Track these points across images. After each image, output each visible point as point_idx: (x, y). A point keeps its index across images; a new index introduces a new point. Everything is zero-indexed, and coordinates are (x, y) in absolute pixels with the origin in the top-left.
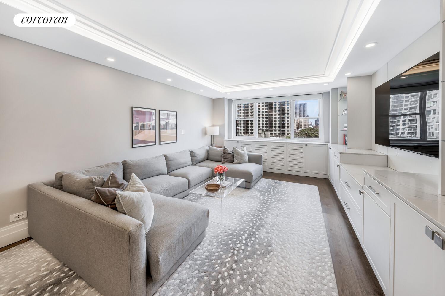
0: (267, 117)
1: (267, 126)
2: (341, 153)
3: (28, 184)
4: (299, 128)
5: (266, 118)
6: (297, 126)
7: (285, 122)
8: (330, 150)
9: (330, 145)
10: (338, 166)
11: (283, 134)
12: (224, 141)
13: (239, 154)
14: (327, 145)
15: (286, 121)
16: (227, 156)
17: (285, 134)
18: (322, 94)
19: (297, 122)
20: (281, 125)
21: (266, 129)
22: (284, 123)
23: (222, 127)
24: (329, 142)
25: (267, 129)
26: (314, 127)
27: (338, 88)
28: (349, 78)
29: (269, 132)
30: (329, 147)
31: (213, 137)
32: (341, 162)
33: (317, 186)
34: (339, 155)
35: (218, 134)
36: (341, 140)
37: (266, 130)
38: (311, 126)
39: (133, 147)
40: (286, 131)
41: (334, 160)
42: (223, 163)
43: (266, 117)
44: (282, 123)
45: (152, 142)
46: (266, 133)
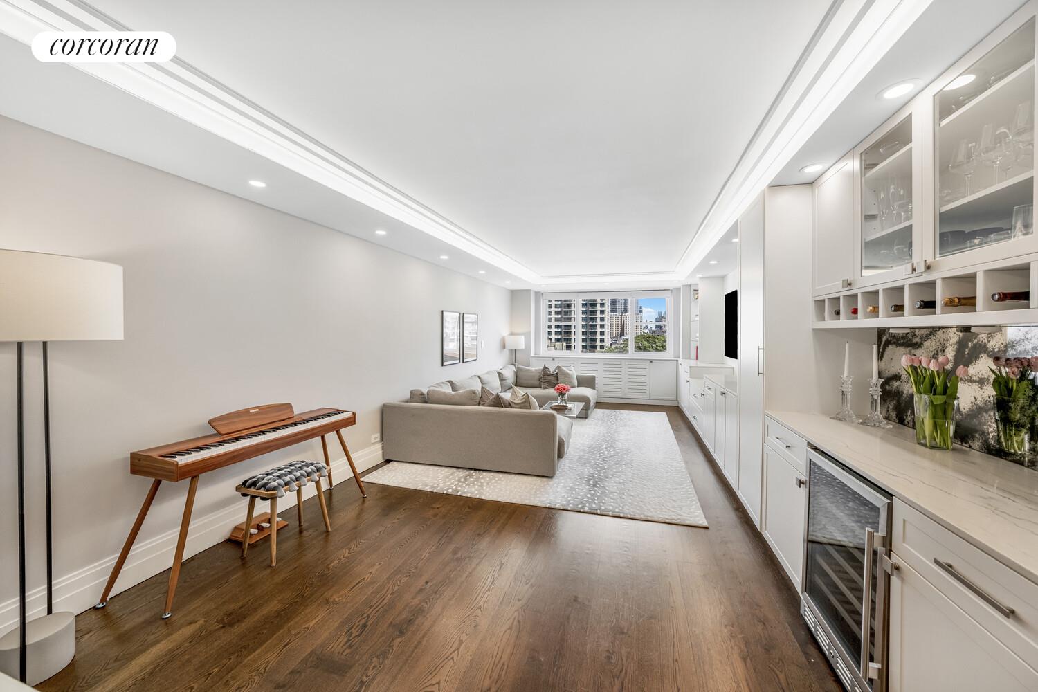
0: (560, 310)
1: (559, 330)
2: (690, 367)
3: (382, 403)
4: (623, 335)
5: (557, 313)
6: (620, 330)
7: (596, 322)
8: (680, 366)
9: (680, 361)
10: (688, 381)
11: (591, 347)
12: (531, 359)
13: (566, 374)
14: (677, 361)
15: (598, 319)
16: (550, 378)
17: (595, 347)
18: (671, 290)
19: (619, 321)
20: (588, 327)
21: (556, 337)
22: (594, 323)
23: (527, 335)
24: (679, 357)
25: (559, 337)
26: (654, 332)
27: (690, 285)
28: (700, 278)
29: (565, 344)
30: (679, 362)
31: (513, 352)
32: (691, 377)
33: (665, 413)
34: (688, 370)
35: (523, 347)
36: (693, 355)
37: (558, 340)
38: (646, 331)
39: (442, 365)
40: (598, 341)
41: (684, 376)
42: (544, 388)
43: (556, 309)
44: (591, 323)
45: (455, 359)
46: (558, 345)
